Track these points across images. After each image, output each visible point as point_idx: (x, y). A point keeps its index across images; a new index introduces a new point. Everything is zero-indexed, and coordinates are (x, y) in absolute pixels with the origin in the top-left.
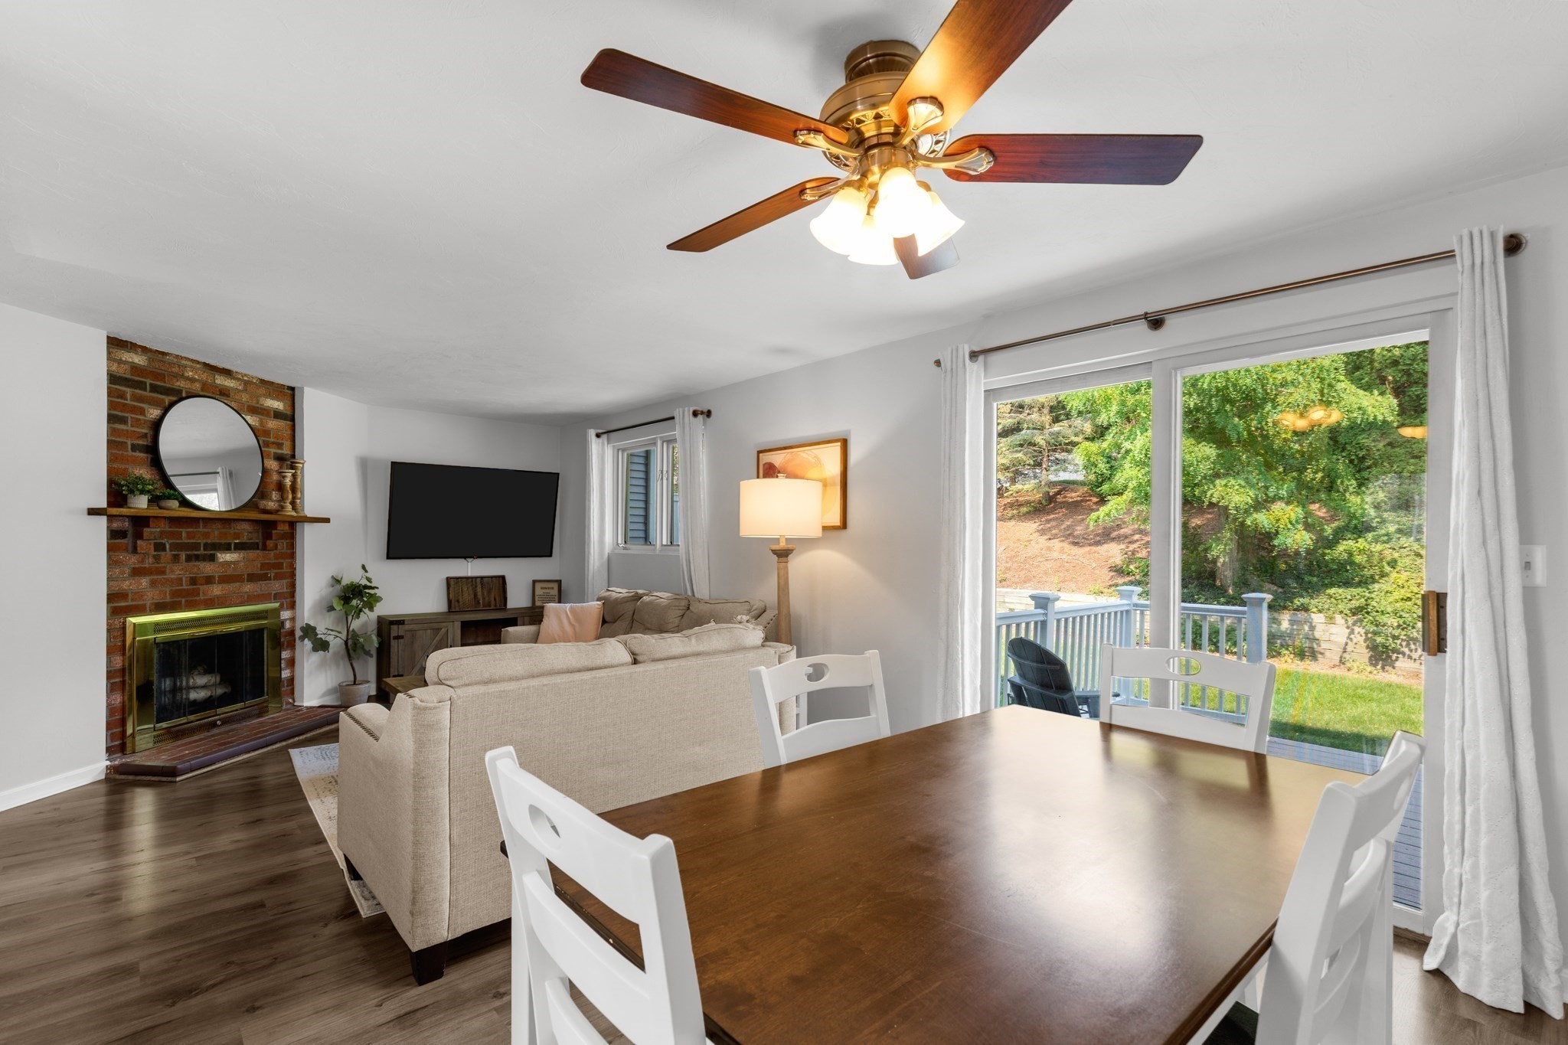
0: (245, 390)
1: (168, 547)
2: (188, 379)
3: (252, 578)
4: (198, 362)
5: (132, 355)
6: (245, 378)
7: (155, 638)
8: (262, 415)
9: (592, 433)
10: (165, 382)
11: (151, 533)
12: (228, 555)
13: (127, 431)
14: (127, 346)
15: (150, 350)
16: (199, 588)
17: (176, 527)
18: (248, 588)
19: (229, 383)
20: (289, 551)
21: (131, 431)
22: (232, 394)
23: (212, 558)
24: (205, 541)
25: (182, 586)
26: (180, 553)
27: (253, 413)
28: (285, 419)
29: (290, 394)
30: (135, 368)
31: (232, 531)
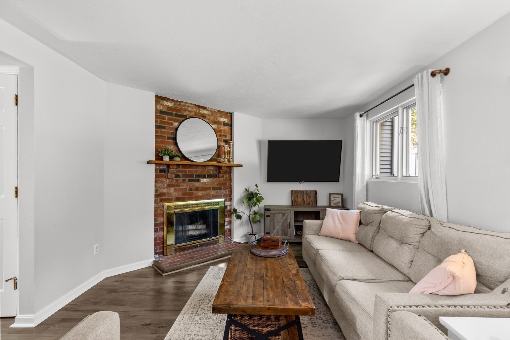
0: (212, 115)
1: (181, 176)
2: (189, 111)
3: (214, 189)
4: (193, 105)
5: (168, 103)
6: (212, 110)
7: (174, 211)
8: (219, 124)
9: (357, 114)
10: (180, 113)
11: (172, 170)
12: (205, 179)
13: (166, 132)
14: (166, 100)
15: (175, 101)
16: (193, 192)
17: (184, 168)
18: (212, 192)
19: (205, 112)
20: (229, 178)
21: (167, 132)
22: (206, 116)
23: (198, 181)
24: (195, 174)
25: (186, 191)
26: (186, 178)
27: (215, 124)
28: (228, 126)
29: (230, 115)
30: (169, 108)
31: (206, 170)
